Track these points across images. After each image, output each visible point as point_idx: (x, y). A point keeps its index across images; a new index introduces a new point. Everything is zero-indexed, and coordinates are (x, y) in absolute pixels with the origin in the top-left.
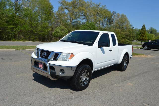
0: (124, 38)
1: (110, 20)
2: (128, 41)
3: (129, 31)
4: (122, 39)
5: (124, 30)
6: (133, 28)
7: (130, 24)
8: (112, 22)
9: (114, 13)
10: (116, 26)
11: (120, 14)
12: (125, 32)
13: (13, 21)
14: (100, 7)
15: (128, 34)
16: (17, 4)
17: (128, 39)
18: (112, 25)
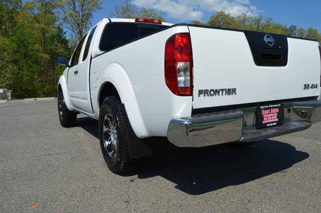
9: (293, 28)
11: (304, 29)
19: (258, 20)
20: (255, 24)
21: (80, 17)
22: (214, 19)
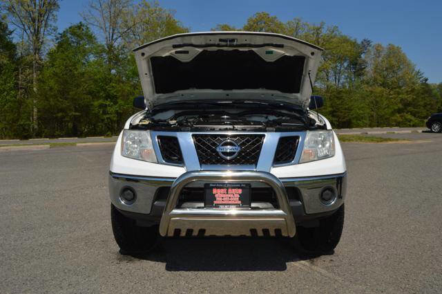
0: (399, 111)
1: (356, 64)
2: (413, 118)
3: (413, 90)
4: (393, 113)
5: (397, 90)
6: (426, 80)
7: (417, 69)
8: (362, 69)
9: (366, 43)
10: (375, 80)
11: (383, 46)
12: (401, 96)
13: (105, 90)
14: (324, 32)
15: (410, 99)
16: (110, 47)
17: (414, 114)
18: (365, 78)
19: (318, 29)
20: (313, 34)
21: (37, 8)
22: (252, 23)
